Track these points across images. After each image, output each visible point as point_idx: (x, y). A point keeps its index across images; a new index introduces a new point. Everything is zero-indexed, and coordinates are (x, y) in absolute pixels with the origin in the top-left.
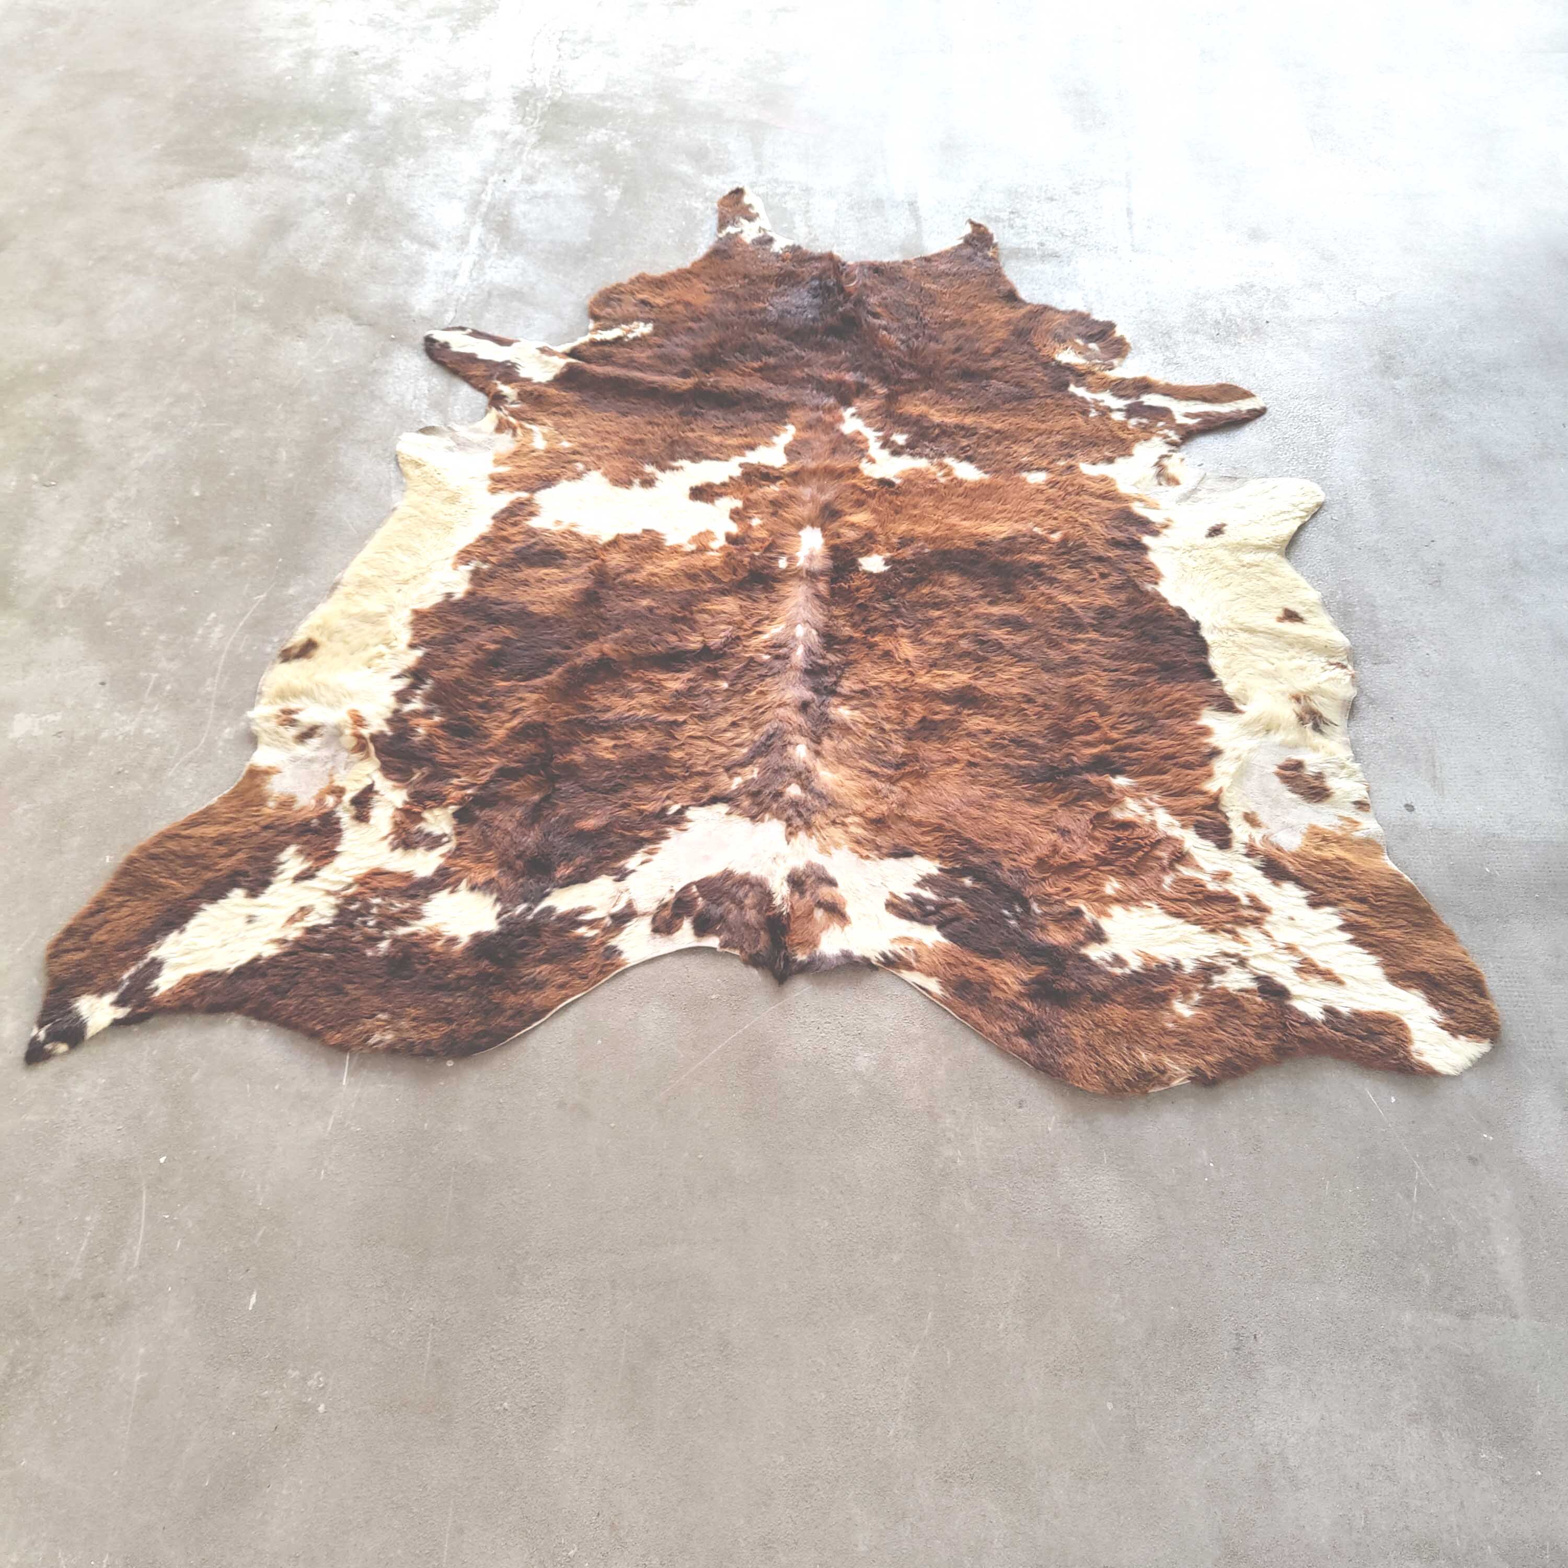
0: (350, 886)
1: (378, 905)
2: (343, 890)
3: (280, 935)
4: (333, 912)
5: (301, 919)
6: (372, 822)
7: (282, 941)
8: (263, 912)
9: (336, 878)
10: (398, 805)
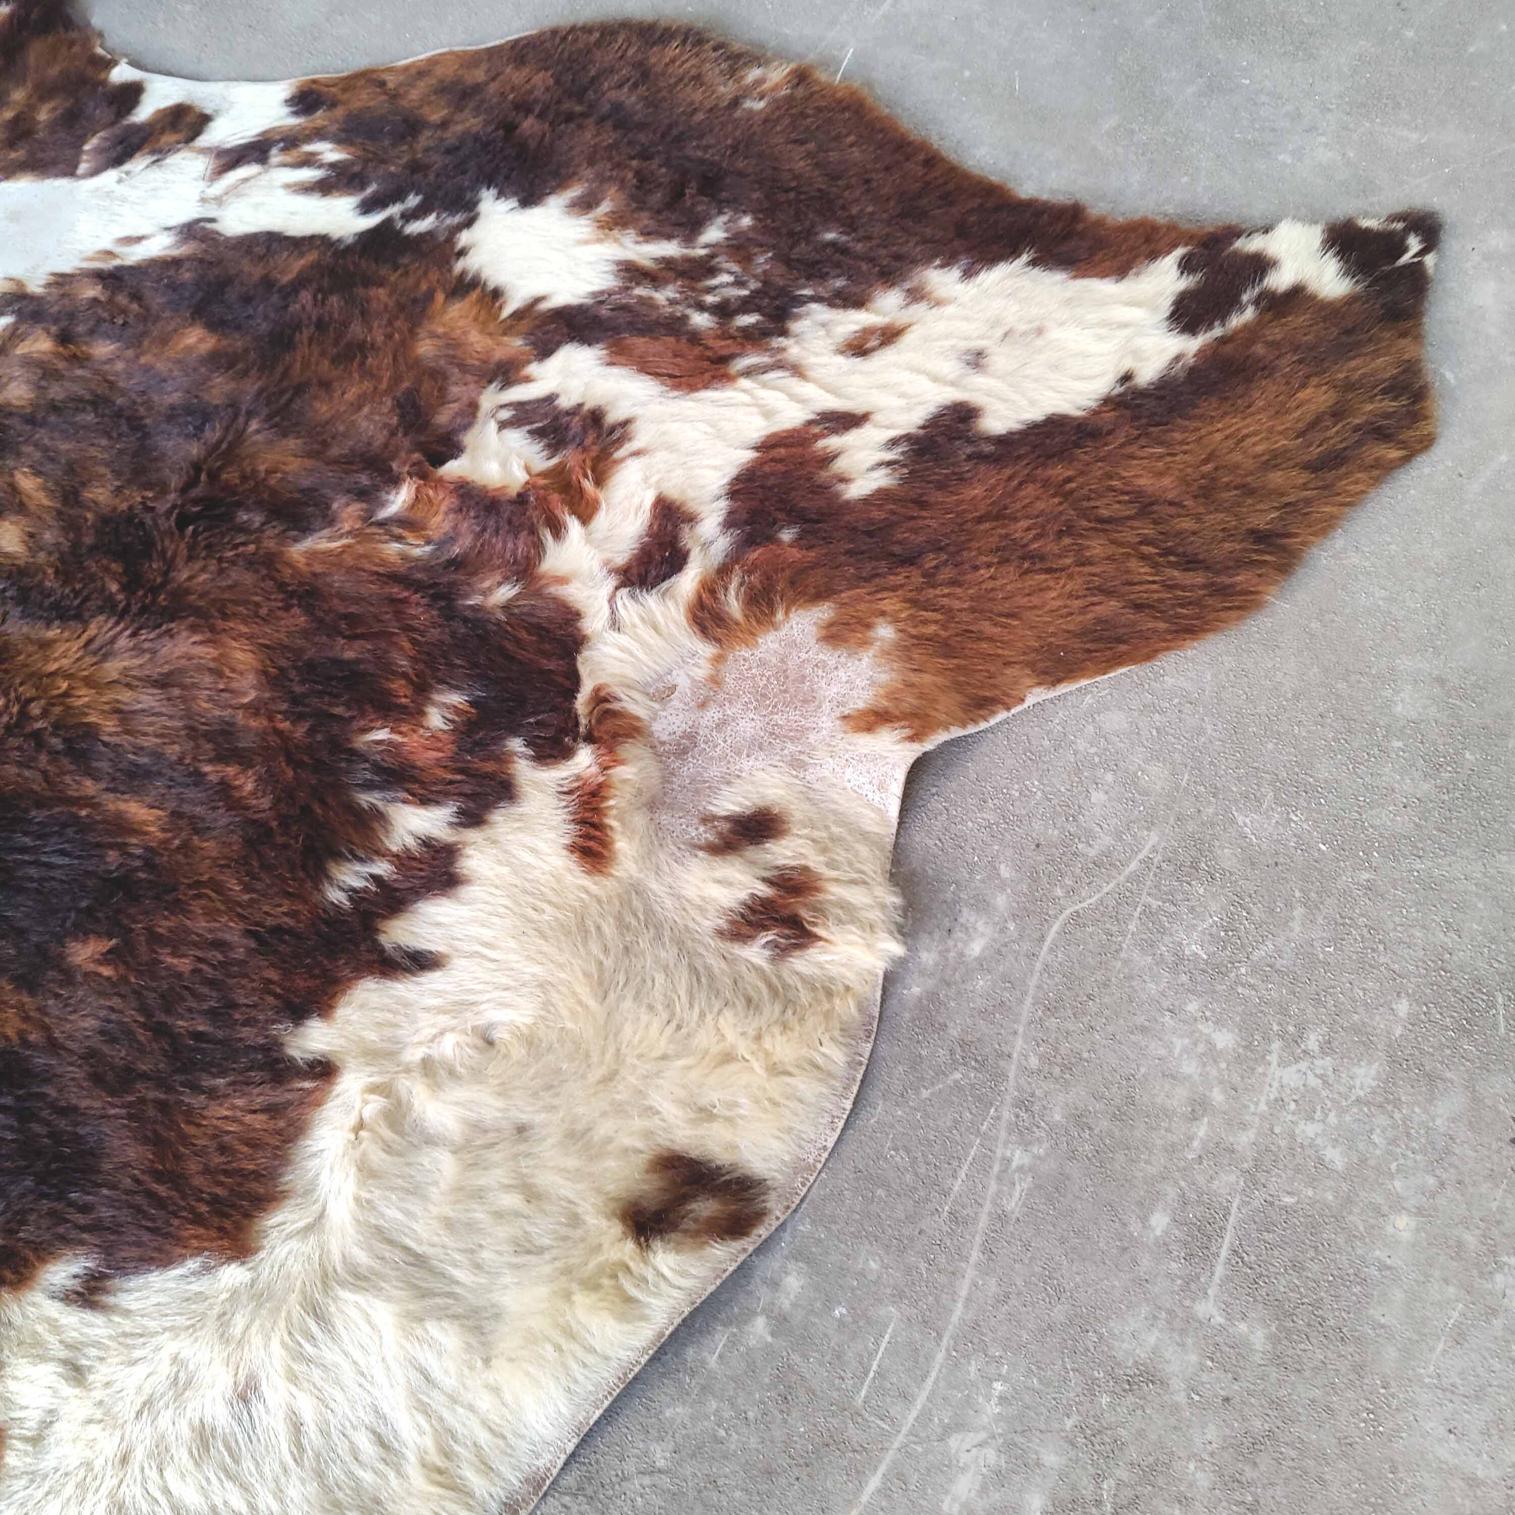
0: (748, 373)
1: (701, 307)
2: (765, 369)
3: (919, 309)
4: (795, 327)
5: (867, 332)
6: (649, 498)
7: (916, 295)
8: (950, 367)
9: (771, 397)
10: (573, 526)
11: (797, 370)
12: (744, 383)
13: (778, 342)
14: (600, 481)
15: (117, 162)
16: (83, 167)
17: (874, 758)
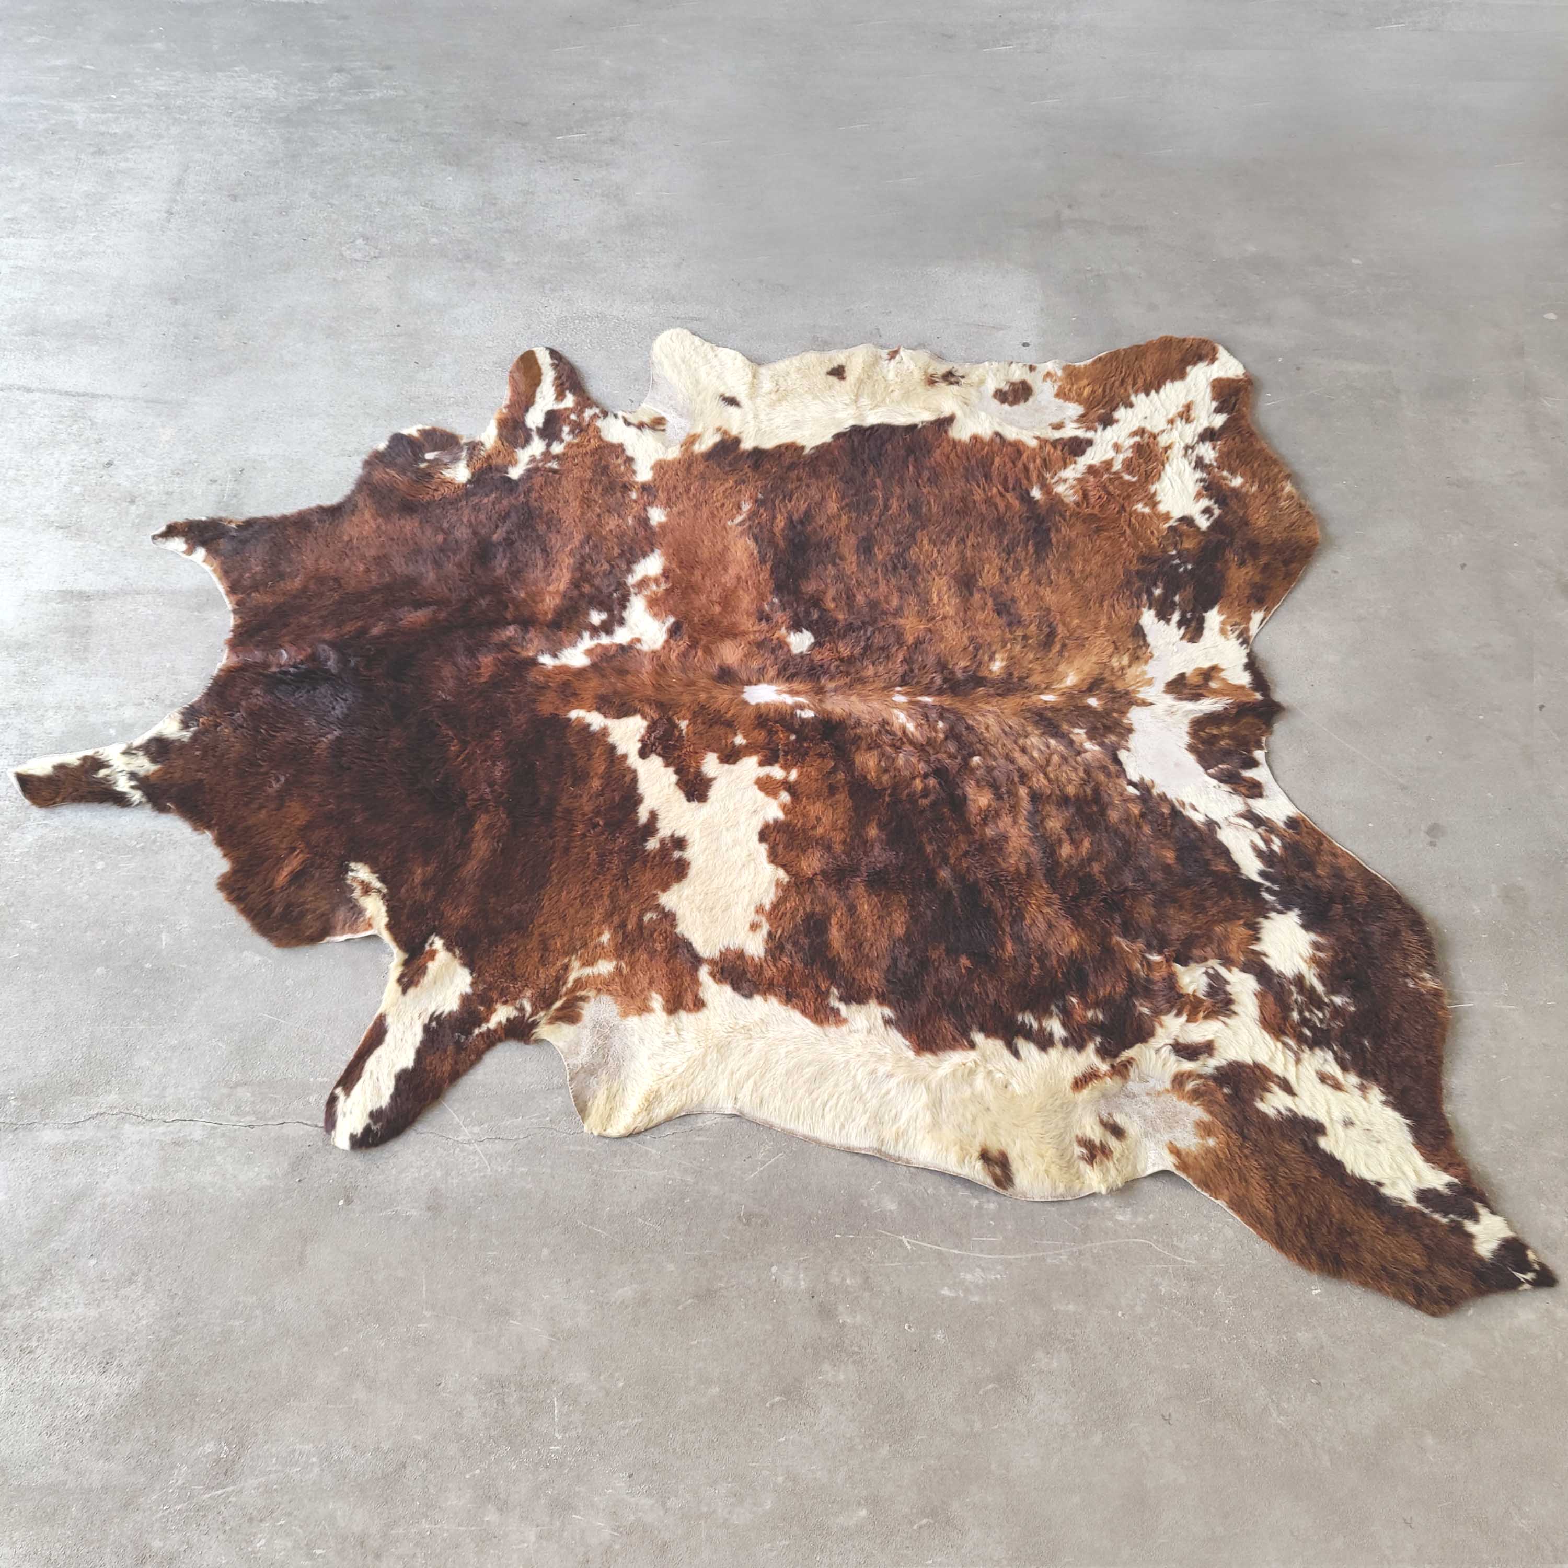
0: (1285, 1044)
1: (1301, 1013)
2: (1290, 1049)
3: (1357, 1093)
4: (1318, 1051)
5: (1334, 1078)
6: (1210, 1037)
7: (1363, 1088)
8: (1337, 1115)
9: (1280, 1057)
10: (1184, 1018)
11: (1298, 1061)
12: (1279, 1045)
13: (1306, 1049)
14: (1206, 1017)
15: (1221, 781)
16: (1211, 771)
17: (1162, 1157)
